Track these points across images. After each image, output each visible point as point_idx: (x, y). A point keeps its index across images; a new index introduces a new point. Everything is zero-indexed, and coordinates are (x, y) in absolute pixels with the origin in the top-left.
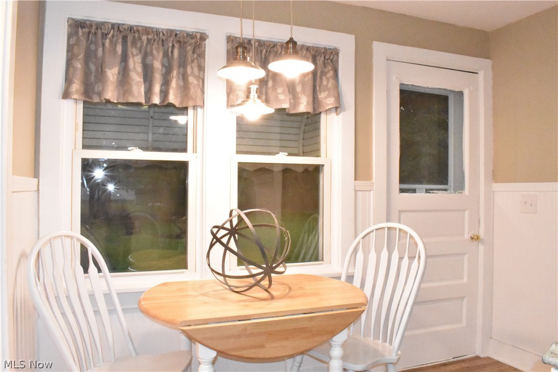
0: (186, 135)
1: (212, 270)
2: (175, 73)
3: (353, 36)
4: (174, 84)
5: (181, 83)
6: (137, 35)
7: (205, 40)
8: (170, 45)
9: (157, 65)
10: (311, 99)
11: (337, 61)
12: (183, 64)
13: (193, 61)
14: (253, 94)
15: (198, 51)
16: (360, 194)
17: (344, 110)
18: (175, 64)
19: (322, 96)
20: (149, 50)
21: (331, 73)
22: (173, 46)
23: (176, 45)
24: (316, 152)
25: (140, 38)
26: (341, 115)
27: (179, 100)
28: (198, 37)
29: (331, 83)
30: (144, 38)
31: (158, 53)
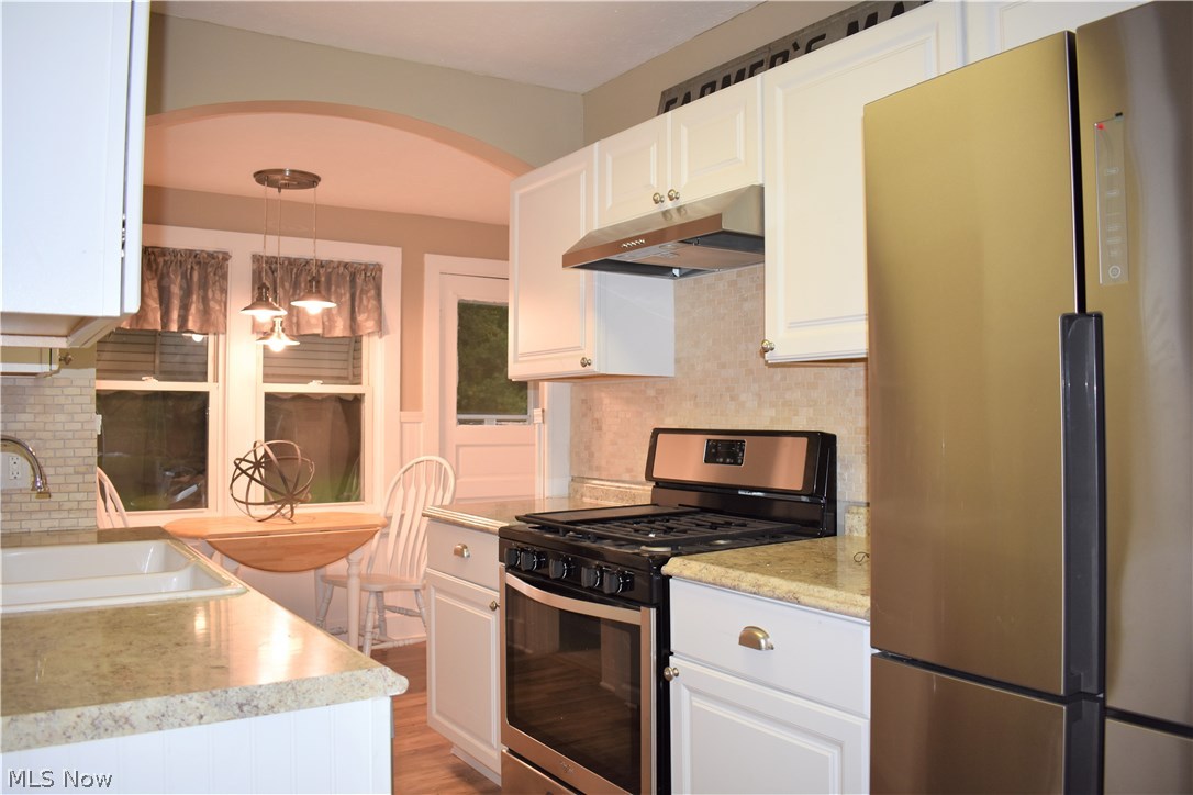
0: (206, 363)
1: (235, 499)
2: (195, 297)
3: (400, 250)
4: (193, 309)
5: (201, 307)
6: (152, 257)
7: (227, 260)
8: (189, 266)
9: (176, 290)
10: (348, 322)
11: (381, 277)
12: (204, 286)
13: (214, 284)
14: (278, 328)
15: (220, 273)
16: (405, 425)
17: (388, 333)
18: (195, 288)
19: (361, 318)
20: (165, 271)
21: (373, 292)
22: (192, 267)
23: (196, 267)
24: (356, 379)
25: (155, 260)
26: (384, 338)
27: (198, 325)
28: (220, 258)
29: (373, 302)
30: (161, 260)
31: (176, 277)
